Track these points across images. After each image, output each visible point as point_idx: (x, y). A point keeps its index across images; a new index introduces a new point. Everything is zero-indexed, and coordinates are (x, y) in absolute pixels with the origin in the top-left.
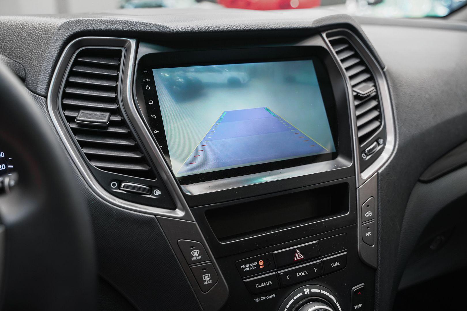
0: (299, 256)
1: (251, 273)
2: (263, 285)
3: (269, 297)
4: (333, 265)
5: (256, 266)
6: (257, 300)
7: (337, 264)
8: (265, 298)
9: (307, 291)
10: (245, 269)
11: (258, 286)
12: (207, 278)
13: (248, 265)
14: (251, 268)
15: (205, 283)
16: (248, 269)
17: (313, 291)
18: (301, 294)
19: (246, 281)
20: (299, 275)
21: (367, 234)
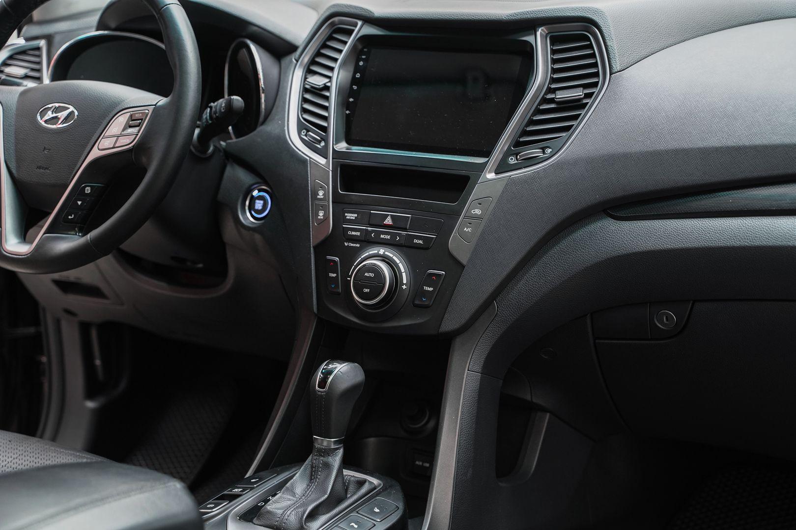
0: (388, 221)
1: (350, 221)
2: (354, 233)
3: (354, 245)
4: (416, 241)
5: (355, 217)
6: (346, 244)
7: (421, 242)
8: (352, 245)
9: (382, 252)
10: (347, 217)
11: (350, 233)
12: (321, 214)
13: (350, 215)
14: (351, 218)
15: (319, 217)
16: (349, 218)
17: (386, 253)
18: (376, 252)
19: (344, 226)
20: (382, 236)
21: (465, 229)
